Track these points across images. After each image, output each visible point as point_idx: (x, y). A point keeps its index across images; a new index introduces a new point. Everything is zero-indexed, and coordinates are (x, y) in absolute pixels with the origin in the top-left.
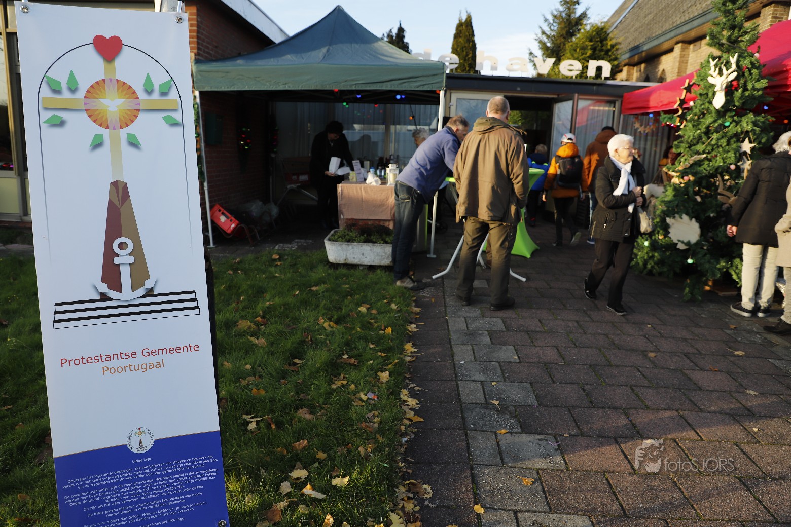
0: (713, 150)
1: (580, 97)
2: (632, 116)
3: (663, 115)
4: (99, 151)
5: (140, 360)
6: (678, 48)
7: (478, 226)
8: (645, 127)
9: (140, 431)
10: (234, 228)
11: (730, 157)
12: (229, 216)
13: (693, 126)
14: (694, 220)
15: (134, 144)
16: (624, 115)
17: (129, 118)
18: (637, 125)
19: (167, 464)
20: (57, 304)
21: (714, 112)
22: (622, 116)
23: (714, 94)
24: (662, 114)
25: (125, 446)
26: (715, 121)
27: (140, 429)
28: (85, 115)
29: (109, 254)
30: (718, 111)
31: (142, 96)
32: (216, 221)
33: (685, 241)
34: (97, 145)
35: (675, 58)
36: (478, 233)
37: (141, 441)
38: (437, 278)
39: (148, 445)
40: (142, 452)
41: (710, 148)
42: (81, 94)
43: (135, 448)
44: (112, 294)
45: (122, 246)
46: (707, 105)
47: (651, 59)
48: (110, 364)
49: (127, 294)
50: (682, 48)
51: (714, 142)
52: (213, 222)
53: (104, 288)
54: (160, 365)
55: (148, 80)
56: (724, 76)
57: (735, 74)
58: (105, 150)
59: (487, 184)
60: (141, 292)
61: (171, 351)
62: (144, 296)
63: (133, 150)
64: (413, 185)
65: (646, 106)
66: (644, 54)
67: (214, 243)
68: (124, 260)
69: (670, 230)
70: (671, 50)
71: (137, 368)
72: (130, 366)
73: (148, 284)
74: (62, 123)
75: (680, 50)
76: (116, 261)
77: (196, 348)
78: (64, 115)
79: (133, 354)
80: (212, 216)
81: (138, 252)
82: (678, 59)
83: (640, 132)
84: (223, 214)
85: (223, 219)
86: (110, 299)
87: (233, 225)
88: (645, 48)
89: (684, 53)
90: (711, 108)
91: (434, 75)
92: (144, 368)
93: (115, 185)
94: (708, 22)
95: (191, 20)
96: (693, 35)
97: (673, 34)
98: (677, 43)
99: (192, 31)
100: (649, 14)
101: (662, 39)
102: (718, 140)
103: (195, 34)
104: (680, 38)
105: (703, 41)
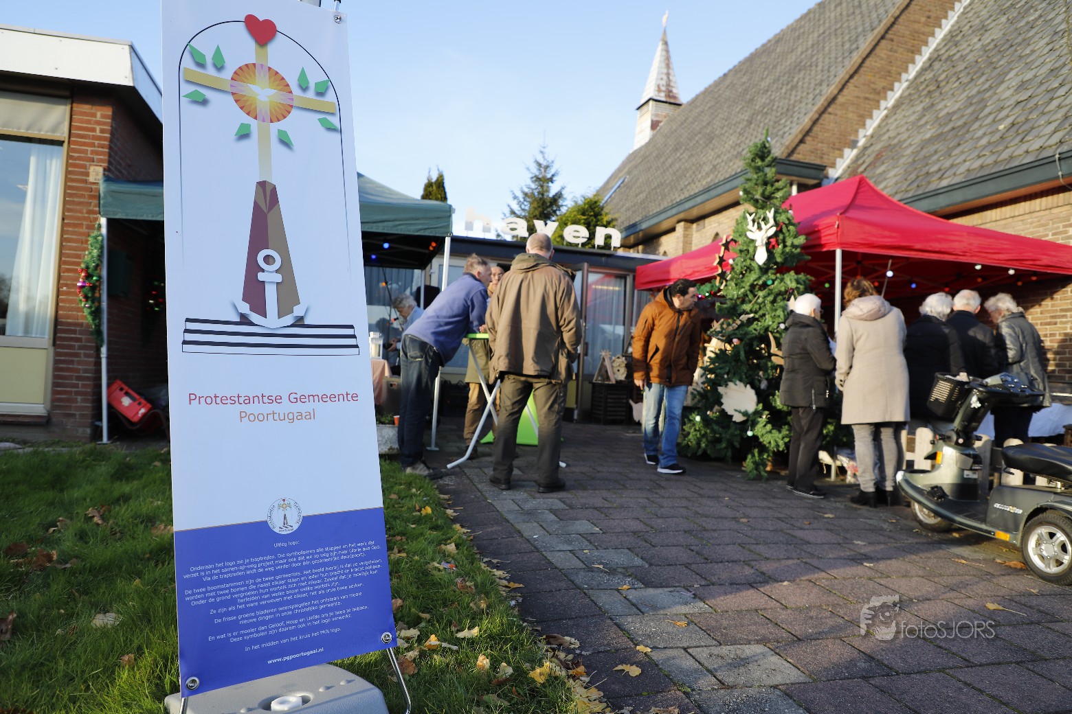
0: (760, 308)
1: (590, 270)
4: (245, 143)
5: (285, 407)
6: (680, 227)
7: (520, 386)
9: (284, 504)
10: (144, 415)
11: (779, 316)
12: (137, 396)
13: (736, 285)
14: (748, 386)
15: (285, 142)
16: (638, 291)
17: (281, 113)
19: (318, 551)
20: (188, 320)
21: (756, 268)
22: (636, 292)
23: (755, 248)
25: (266, 522)
26: (759, 278)
27: (284, 500)
28: (231, 99)
29: (253, 268)
30: (760, 268)
31: (296, 91)
32: (115, 404)
33: (743, 410)
34: (244, 135)
35: (678, 238)
36: (519, 395)
37: (285, 518)
38: (453, 468)
39: (295, 524)
40: (288, 532)
41: (757, 307)
42: (227, 74)
43: (277, 526)
44: (255, 317)
45: (268, 259)
46: (748, 262)
47: (650, 239)
48: (249, 408)
49: (272, 321)
50: (685, 228)
51: (760, 300)
52: (110, 406)
53: (245, 308)
54: (311, 416)
55: (303, 76)
56: (764, 231)
57: (774, 229)
58: (253, 142)
59: (532, 331)
60: (289, 320)
61: (323, 398)
62: (292, 326)
63: (284, 149)
64: (429, 339)
65: (666, 278)
66: (641, 234)
67: (109, 438)
68: (270, 276)
69: (723, 401)
70: (673, 230)
71: (282, 418)
72: (274, 413)
73: (298, 311)
74: (204, 102)
75: (683, 229)
76: (261, 276)
77: (355, 397)
78: (208, 94)
79: (278, 399)
80: (109, 396)
81: (286, 269)
82: (682, 239)
84: (127, 394)
85: (126, 401)
86: (252, 324)
87: (143, 411)
88: (644, 226)
89: (687, 233)
90: (754, 264)
91: (438, 218)
92: (292, 418)
93: (262, 185)
94: (712, 198)
95: (99, 123)
96: (695, 213)
97: (674, 211)
98: (679, 221)
99: (99, 138)
100: (640, 193)
101: (663, 216)
102: (765, 297)
103: (106, 143)
104: (681, 216)
105: (707, 221)
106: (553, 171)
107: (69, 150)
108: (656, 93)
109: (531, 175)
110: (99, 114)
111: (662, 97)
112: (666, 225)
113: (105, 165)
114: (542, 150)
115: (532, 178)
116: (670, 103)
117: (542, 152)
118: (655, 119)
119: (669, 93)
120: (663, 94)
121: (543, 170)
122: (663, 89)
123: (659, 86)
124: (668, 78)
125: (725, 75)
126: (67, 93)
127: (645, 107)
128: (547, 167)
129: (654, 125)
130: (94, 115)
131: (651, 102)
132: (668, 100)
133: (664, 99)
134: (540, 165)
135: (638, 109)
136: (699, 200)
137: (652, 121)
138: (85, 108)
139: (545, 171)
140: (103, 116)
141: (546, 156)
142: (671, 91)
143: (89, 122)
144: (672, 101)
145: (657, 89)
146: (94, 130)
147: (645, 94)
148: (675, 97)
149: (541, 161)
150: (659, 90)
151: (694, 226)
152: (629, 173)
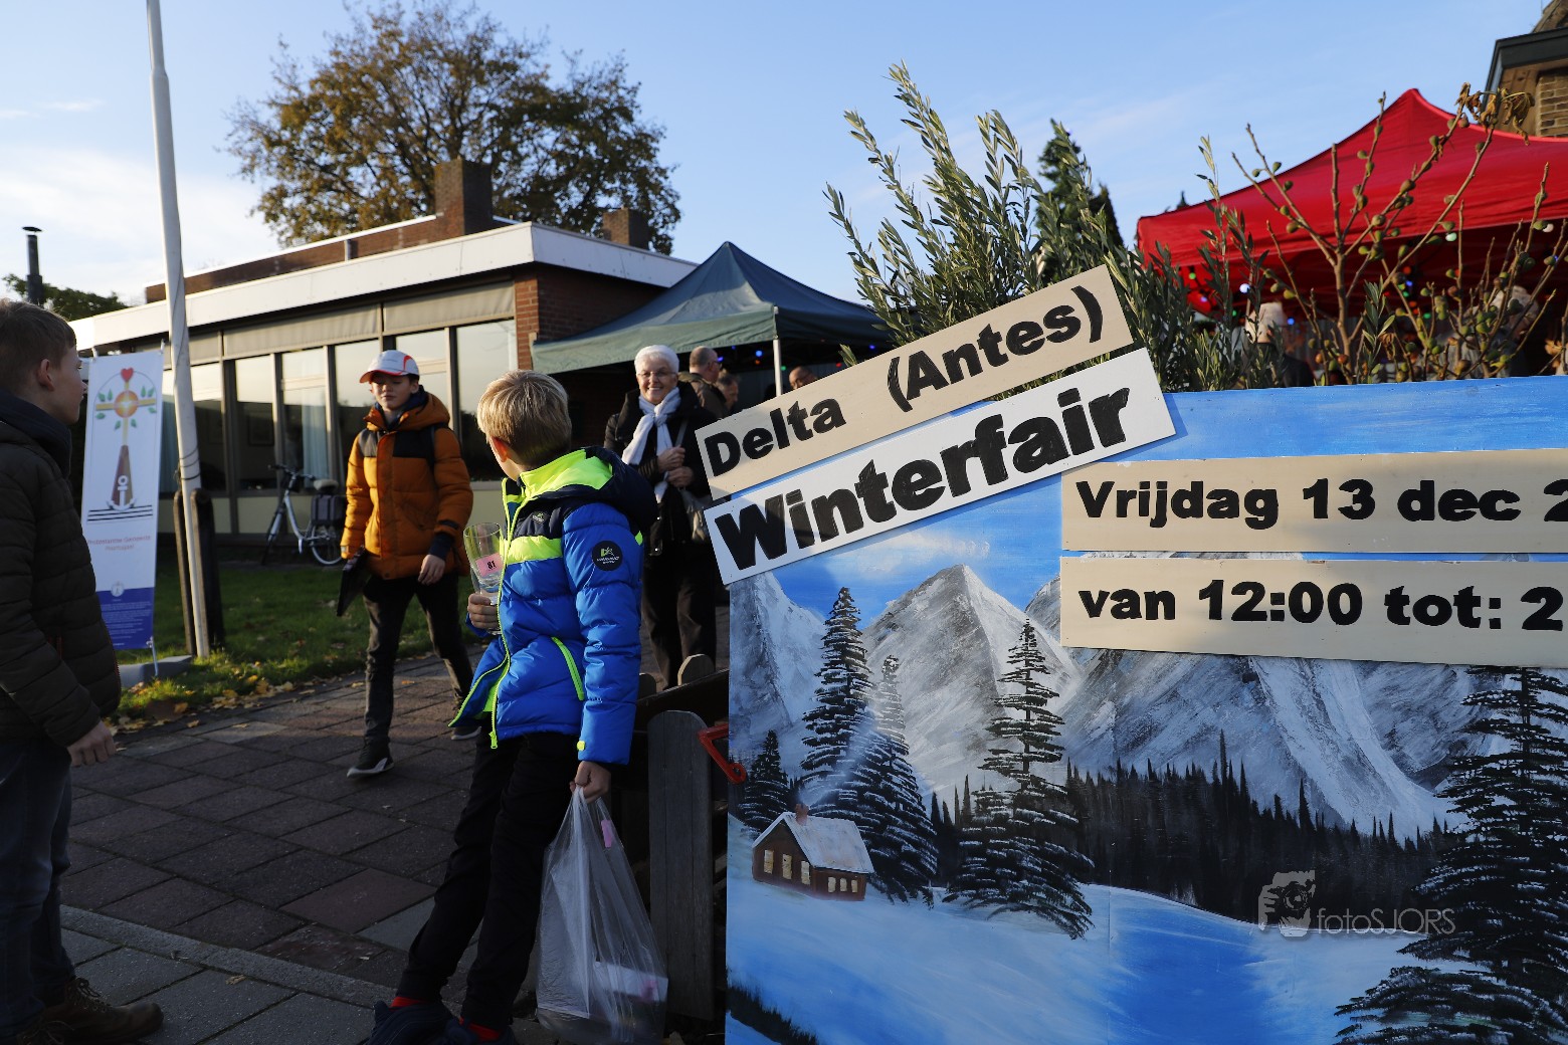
4: (118, 430)
5: (123, 544)
9: (118, 584)
15: (134, 425)
17: (133, 411)
19: (129, 604)
20: (90, 511)
25: (110, 592)
28: (114, 412)
29: (117, 485)
31: (140, 398)
34: (118, 426)
37: (117, 590)
39: (120, 593)
42: (113, 401)
43: (114, 594)
44: (115, 507)
45: (123, 480)
49: (122, 507)
54: (131, 547)
55: (144, 390)
58: (121, 429)
60: (128, 506)
61: (137, 539)
62: (129, 508)
63: (133, 428)
68: (123, 488)
73: (132, 501)
74: (103, 417)
76: (119, 489)
78: (105, 412)
79: (120, 541)
81: (129, 485)
86: (114, 510)
92: (124, 548)
93: (123, 448)
95: (531, 295)
99: (531, 308)
103: (536, 311)
107: (518, 323)
110: (530, 288)
113: (537, 330)
126: (508, 277)
130: (527, 289)
138: (522, 285)
140: (532, 289)
143: (525, 296)
146: (527, 302)
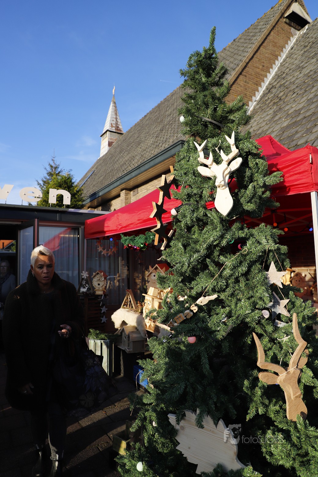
1: (40, 224)
2: (95, 240)
3: (123, 238)
6: (123, 193)
8: (108, 250)
16: (87, 240)
18: (100, 249)
21: (216, 221)
22: (86, 242)
24: (122, 236)
26: (222, 237)
35: (122, 200)
41: (222, 283)
47: (105, 203)
51: (227, 272)
57: (239, 160)
66: (100, 199)
69: (178, 438)
70: (118, 196)
75: (125, 195)
82: (124, 201)
83: (104, 255)
88: (101, 194)
89: (127, 197)
94: (142, 173)
96: (132, 183)
97: (118, 183)
98: (122, 190)
100: (101, 177)
101: (112, 187)
102: (235, 268)
104: (123, 186)
105: (139, 189)
106: (59, 170)
108: (111, 127)
109: (46, 172)
111: (114, 129)
112: (114, 193)
114: (53, 159)
115: (48, 173)
116: (118, 133)
117: (53, 160)
118: (110, 141)
119: (117, 128)
120: (114, 128)
121: (54, 169)
122: (114, 125)
123: (111, 124)
124: (117, 121)
125: (145, 116)
127: (105, 135)
128: (56, 168)
129: (110, 144)
131: (108, 132)
132: (117, 131)
133: (115, 131)
134: (51, 166)
135: (101, 136)
136: (133, 174)
137: (109, 142)
139: (55, 170)
141: (55, 162)
142: (118, 127)
144: (119, 132)
145: (111, 125)
147: (105, 128)
148: (120, 130)
149: (53, 165)
150: (112, 126)
151: (132, 192)
152: (96, 168)
